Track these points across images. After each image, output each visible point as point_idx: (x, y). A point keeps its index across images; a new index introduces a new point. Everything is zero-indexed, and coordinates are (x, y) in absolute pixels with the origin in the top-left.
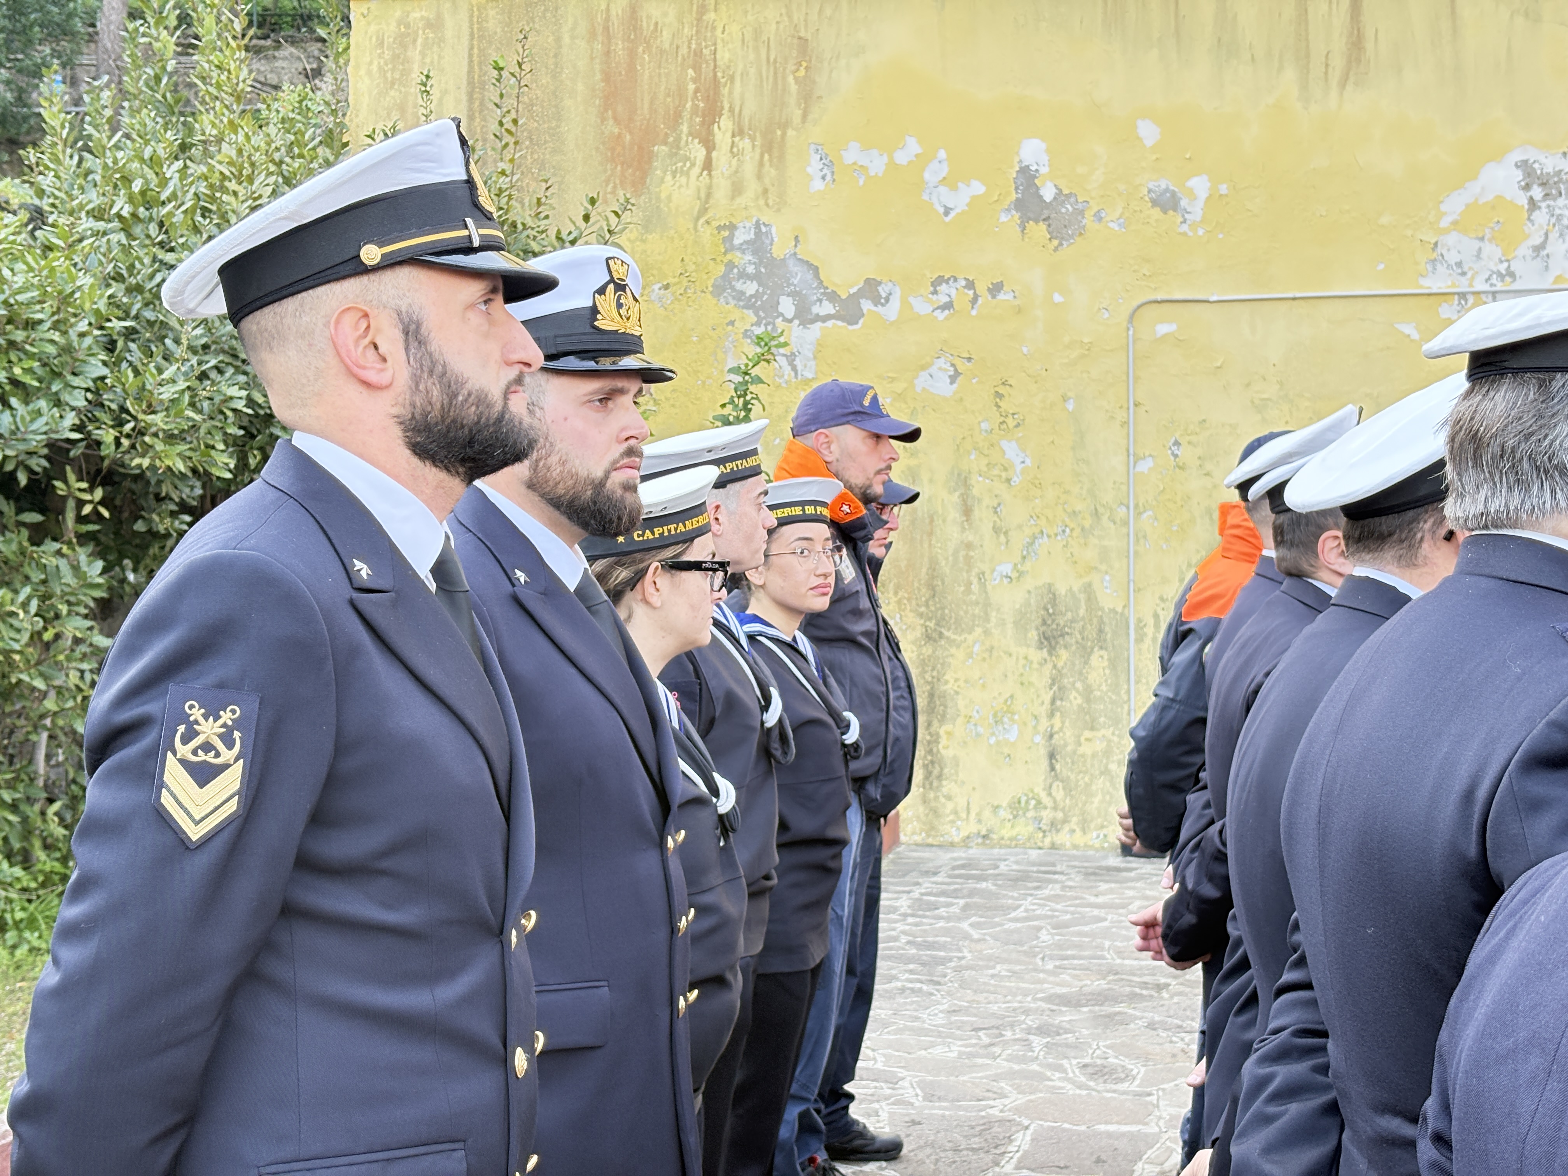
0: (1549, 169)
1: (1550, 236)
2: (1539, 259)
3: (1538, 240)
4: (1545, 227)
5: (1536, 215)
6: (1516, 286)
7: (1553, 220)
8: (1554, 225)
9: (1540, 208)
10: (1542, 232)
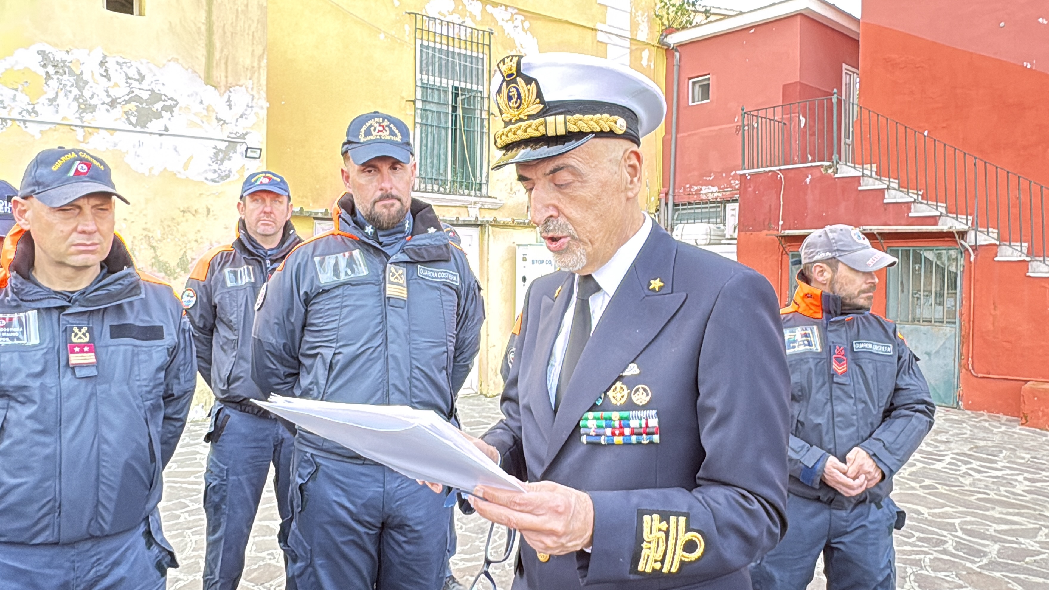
0: (58, 58)
1: (59, 94)
2: (52, 106)
3: (52, 96)
4: (56, 90)
5: (50, 82)
6: (37, 119)
7: (61, 86)
8: (62, 89)
9: (53, 79)
10: (54, 92)
